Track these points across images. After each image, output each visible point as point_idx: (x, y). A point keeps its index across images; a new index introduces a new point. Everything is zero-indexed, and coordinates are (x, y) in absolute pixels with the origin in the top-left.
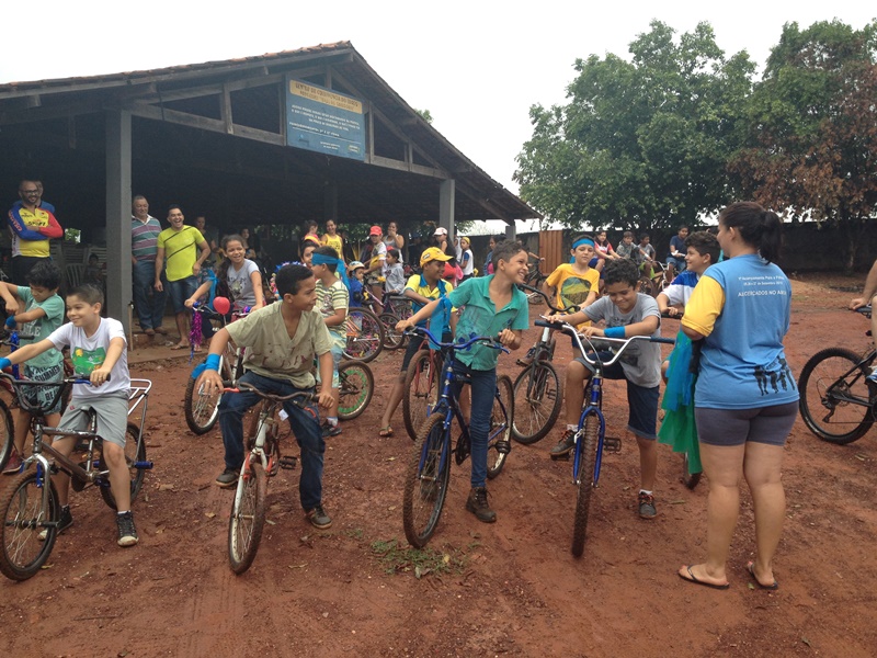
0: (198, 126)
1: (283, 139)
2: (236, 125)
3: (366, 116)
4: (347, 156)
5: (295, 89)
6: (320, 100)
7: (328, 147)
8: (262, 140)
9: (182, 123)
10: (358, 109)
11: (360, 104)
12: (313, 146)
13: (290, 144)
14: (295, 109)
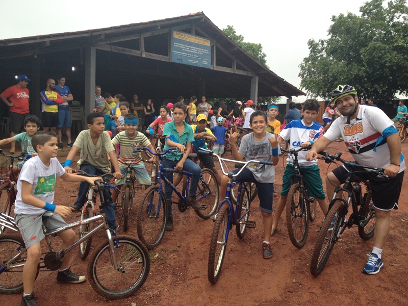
0: (128, 53)
1: (169, 59)
2: (147, 53)
3: (212, 47)
4: (202, 66)
5: (176, 35)
6: (188, 40)
7: (192, 62)
8: (159, 59)
9: (120, 52)
10: (208, 43)
11: (209, 41)
12: (184, 62)
13: (173, 61)
14: (176, 45)
